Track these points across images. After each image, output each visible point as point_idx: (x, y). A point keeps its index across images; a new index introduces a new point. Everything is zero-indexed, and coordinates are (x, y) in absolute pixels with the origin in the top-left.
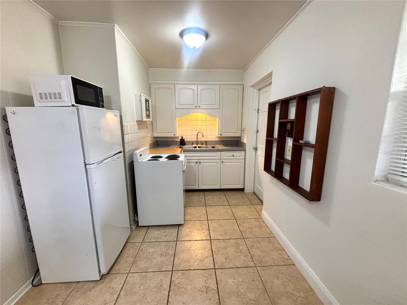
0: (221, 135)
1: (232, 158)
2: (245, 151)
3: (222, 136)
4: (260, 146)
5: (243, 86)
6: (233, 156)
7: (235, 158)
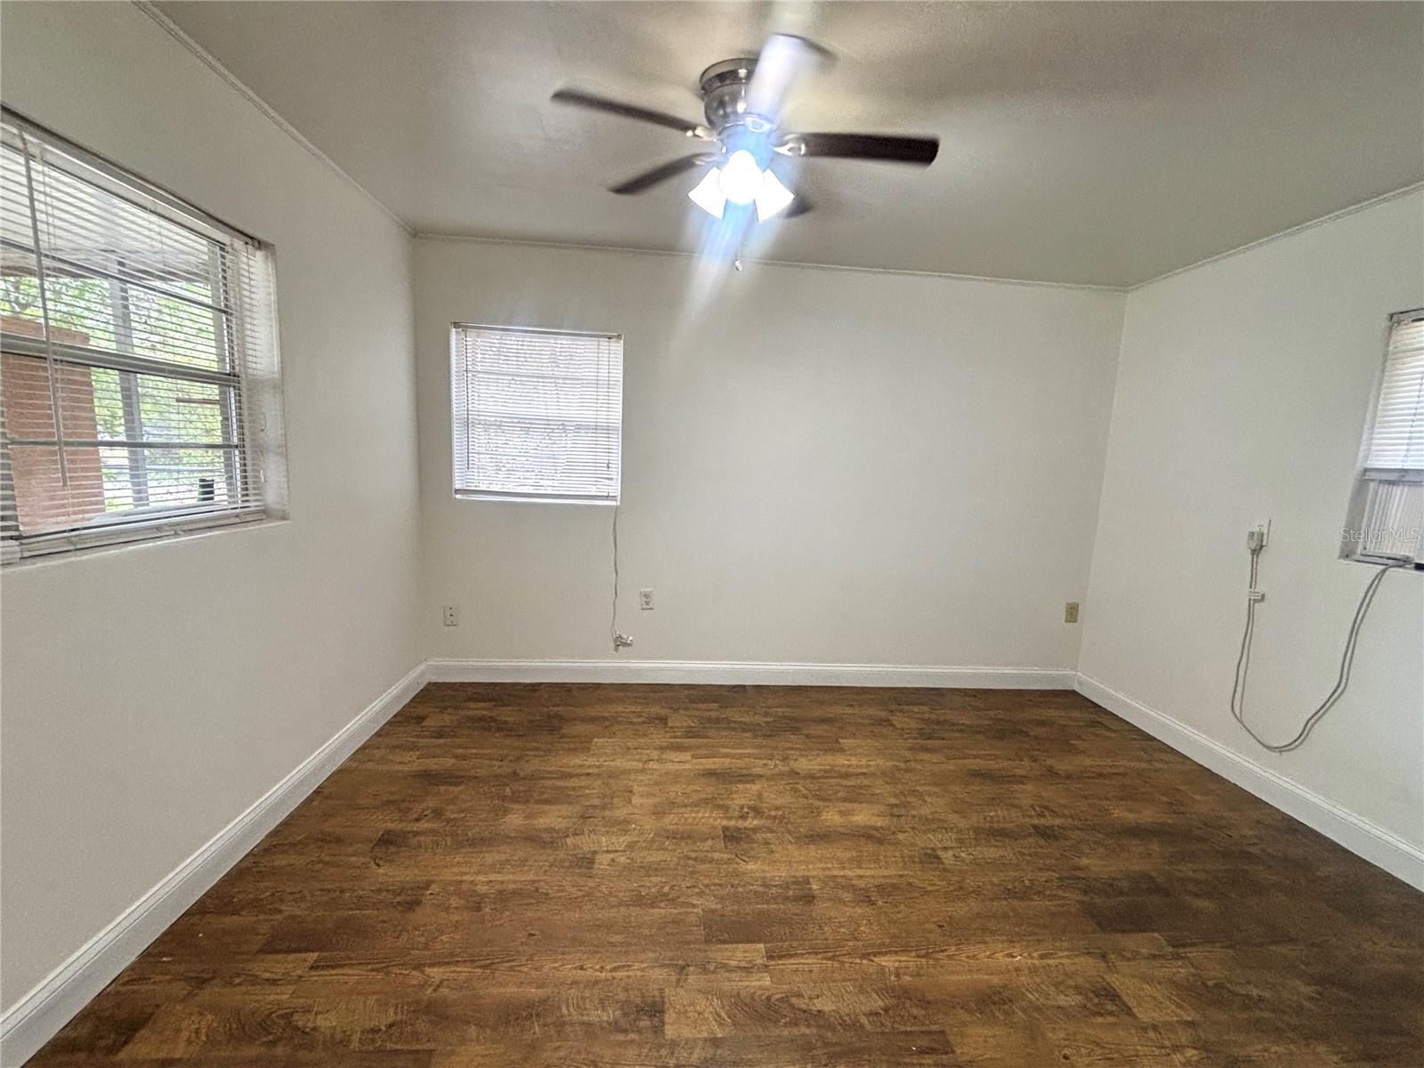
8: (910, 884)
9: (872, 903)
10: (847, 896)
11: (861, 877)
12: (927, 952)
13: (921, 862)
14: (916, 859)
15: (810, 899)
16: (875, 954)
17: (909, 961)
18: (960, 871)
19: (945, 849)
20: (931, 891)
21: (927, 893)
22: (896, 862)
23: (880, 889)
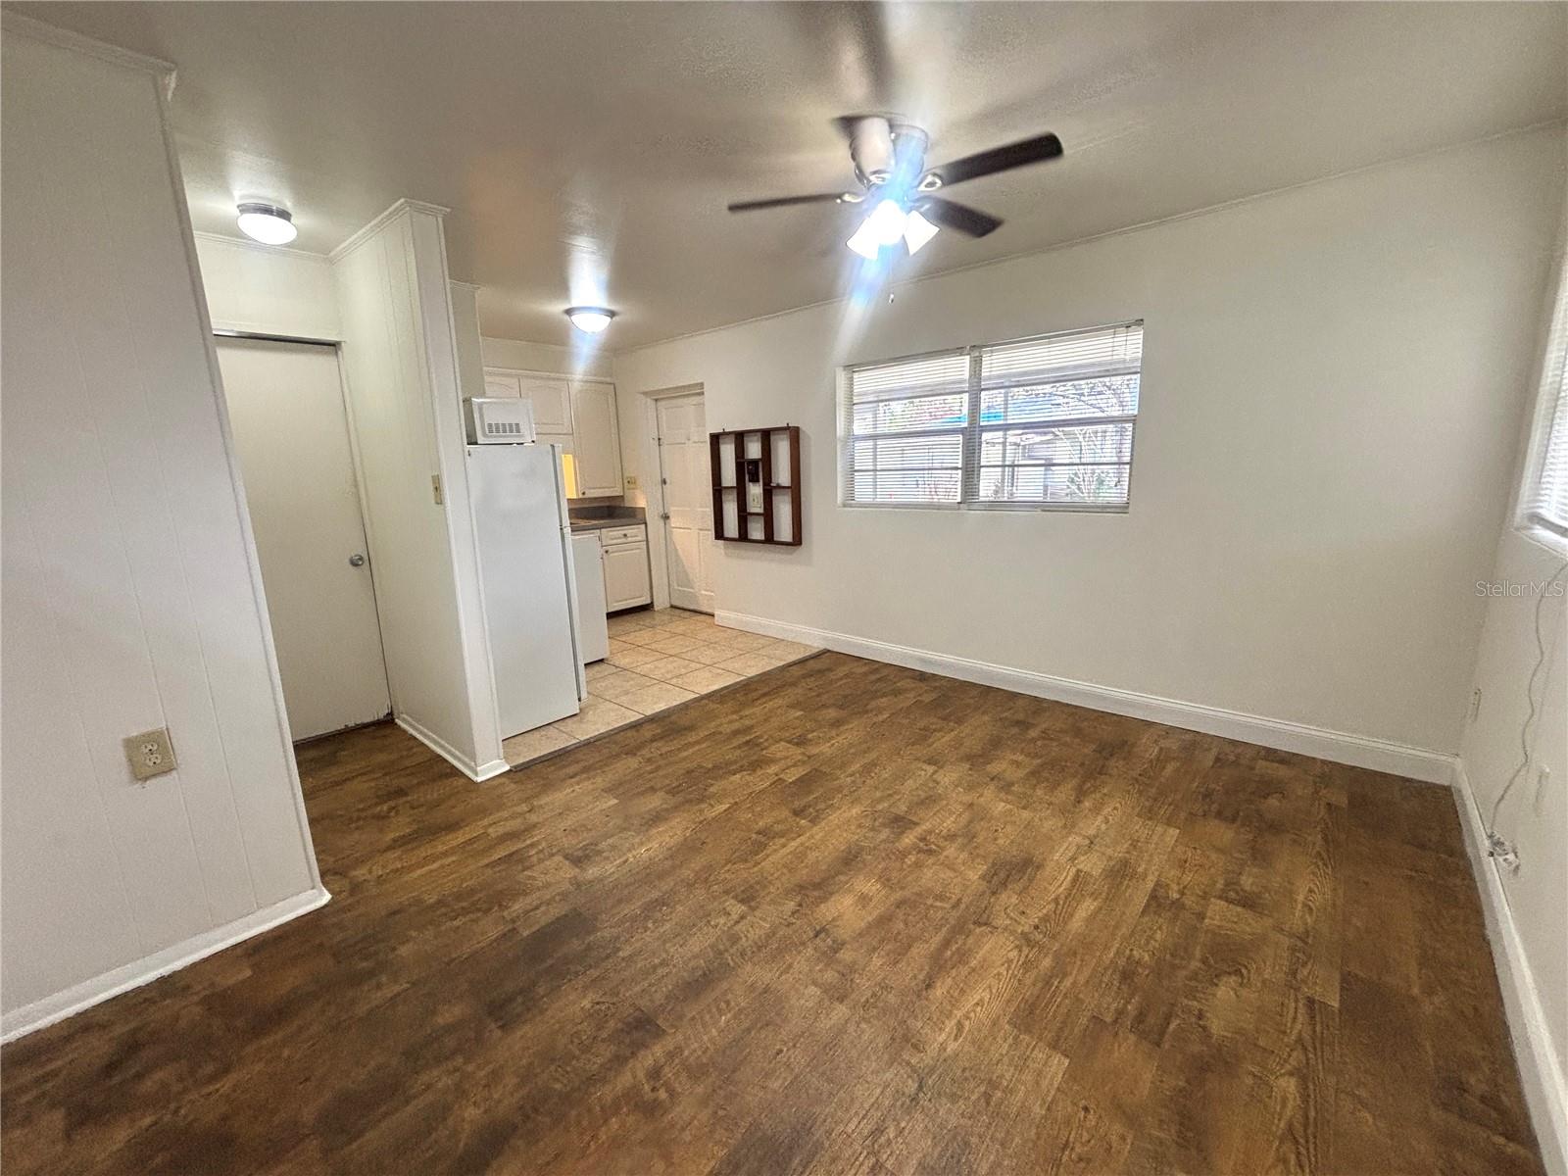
0: (584, 493)
1: (624, 540)
2: (646, 524)
3: (586, 496)
4: (675, 508)
5: (615, 388)
6: (625, 535)
7: (630, 539)
8: (746, 861)
9: (759, 833)
10: (778, 828)
11: (784, 846)
12: (705, 824)
13: (751, 887)
14: (758, 887)
15: (797, 813)
16: (729, 808)
17: (710, 814)
18: (715, 898)
19: (742, 917)
20: (726, 864)
21: (728, 861)
22: (772, 875)
23: (762, 846)
